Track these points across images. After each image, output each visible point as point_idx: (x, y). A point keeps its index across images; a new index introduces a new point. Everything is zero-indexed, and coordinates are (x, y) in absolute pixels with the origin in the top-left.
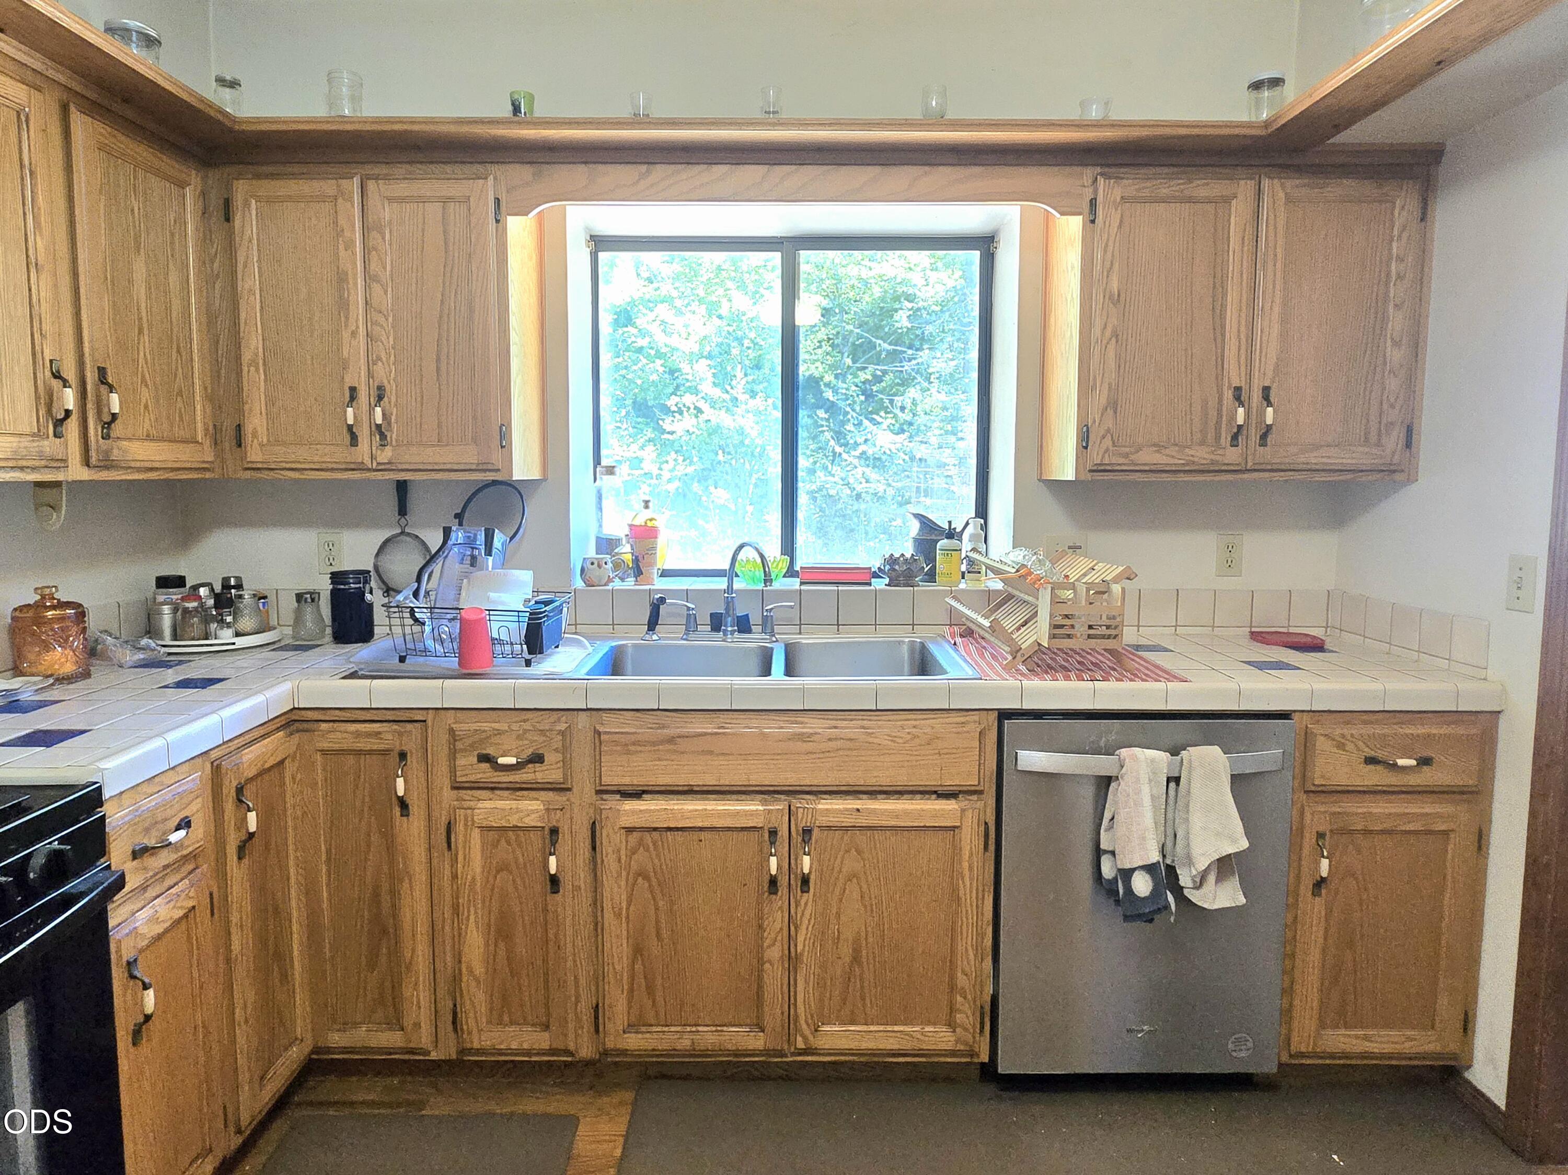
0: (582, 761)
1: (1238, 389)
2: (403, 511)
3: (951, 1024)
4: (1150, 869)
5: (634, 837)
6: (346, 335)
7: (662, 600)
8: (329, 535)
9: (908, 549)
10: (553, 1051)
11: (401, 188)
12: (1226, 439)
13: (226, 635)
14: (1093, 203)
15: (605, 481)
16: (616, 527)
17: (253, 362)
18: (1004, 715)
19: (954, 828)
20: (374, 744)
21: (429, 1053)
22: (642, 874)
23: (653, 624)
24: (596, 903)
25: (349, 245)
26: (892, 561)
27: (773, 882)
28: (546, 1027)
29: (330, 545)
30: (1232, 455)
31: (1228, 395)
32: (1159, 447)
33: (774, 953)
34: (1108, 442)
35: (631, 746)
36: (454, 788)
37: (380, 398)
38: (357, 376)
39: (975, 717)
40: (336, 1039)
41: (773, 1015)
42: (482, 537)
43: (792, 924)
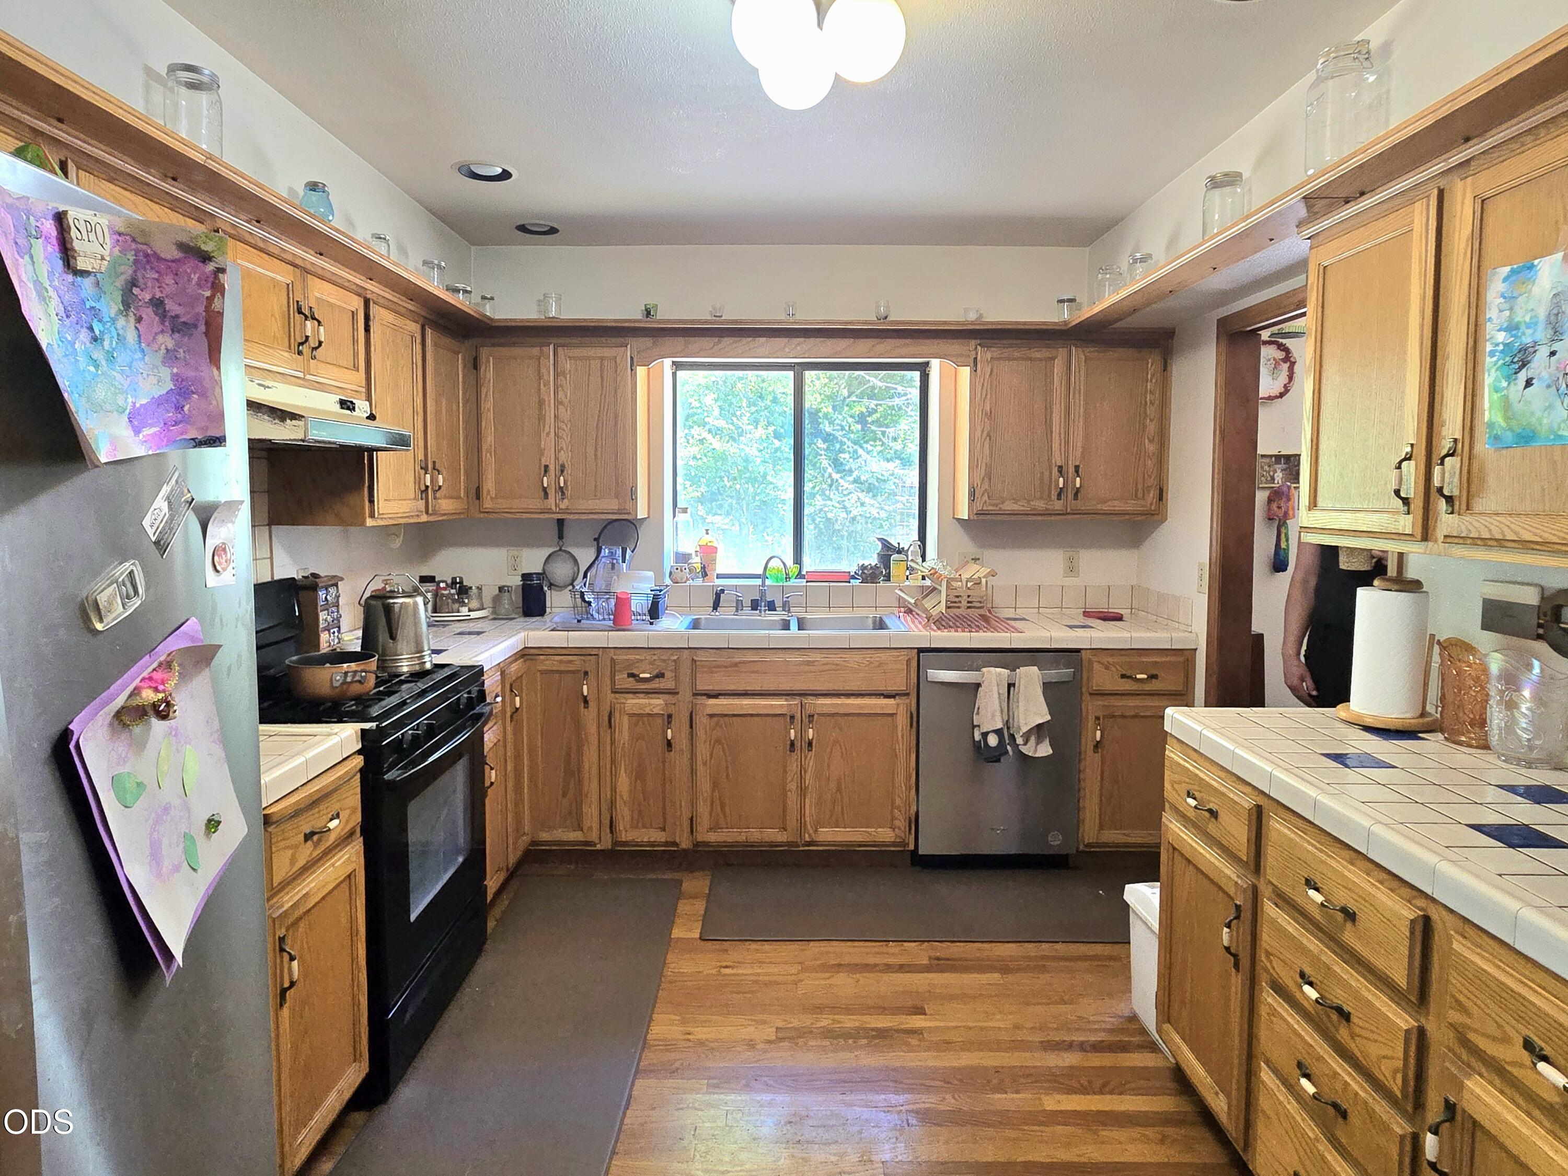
0: (686, 678)
1: (1060, 468)
2: (561, 537)
3: (893, 828)
4: (998, 732)
5: (715, 719)
6: (544, 435)
7: (722, 591)
8: (514, 551)
9: (873, 560)
10: (667, 844)
11: (577, 351)
12: (1054, 494)
13: (464, 610)
14: (976, 359)
15: (680, 517)
16: (688, 545)
17: (488, 451)
18: (921, 650)
19: (892, 715)
20: (571, 668)
21: (595, 845)
22: (718, 741)
23: (716, 606)
24: (693, 758)
25: (547, 384)
26: (863, 568)
27: (792, 744)
28: (664, 830)
29: (515, 558)
30: (1058, 505)
31: (1055, 471)
32: (1016, 501)
33: (793, 786)
34: (986, 497)
35: (713, 668)
36: (613, 692)
37: (562, 471)
38: (548, 458)
39: (906, 652)
40: (544, 836)
41: (792, 822)
42: (619, 552)
43: (802, 769)
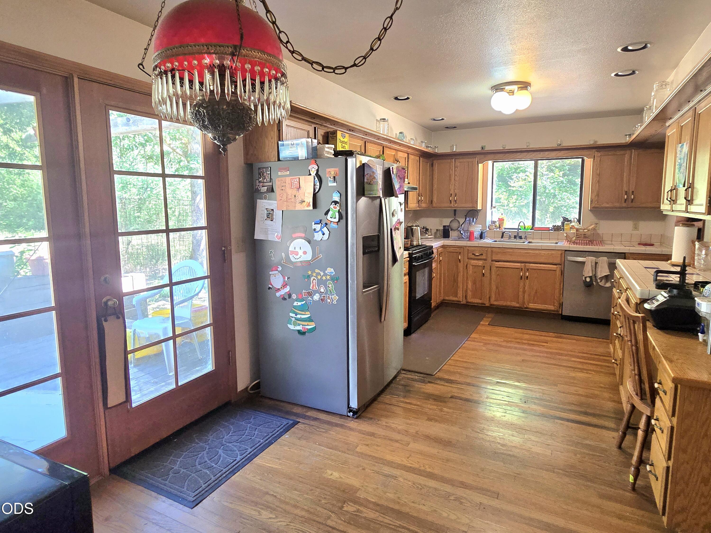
0: (489, 255)
1: (626, 192)
2: (455, 215)
3: (554, 306)
4: (590, 277)
5: (497, 269)
6: (451, 185)
7: (504, 232)
8: (441, 219)
9: (559, 224)
10: (482, 304)
11: (461, 160)
12: (623, 201)
13: (427, 236)
14: (594, 156)
15: (494, 210)
16: (496, 219)
17: (435, 190)
18: (566, 251)
19: (555, 270)
20: (456, 251)
21: (461, 302)
22: (498, 275)
23: (502, 237)
24: (491, 279)
25: (452, 170)
26: (554, 226)
27: (521, 277)
28: (481, 299)
29: (441, 221)
30: (624, 205)
31: (624, 193)
32: (608, 203)
33: (521, 290)
34: (596, 202)
35: (497, 253)
36: (468, 259)
37: (456, 196)
38: (452, 192)
39: (560, 251)
40: (447, 298)
41: (521, 300)
42: (472, 219)
43: (524, 285)
